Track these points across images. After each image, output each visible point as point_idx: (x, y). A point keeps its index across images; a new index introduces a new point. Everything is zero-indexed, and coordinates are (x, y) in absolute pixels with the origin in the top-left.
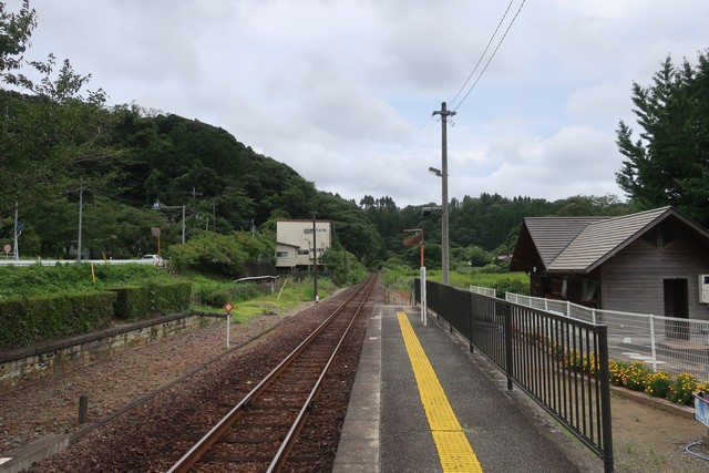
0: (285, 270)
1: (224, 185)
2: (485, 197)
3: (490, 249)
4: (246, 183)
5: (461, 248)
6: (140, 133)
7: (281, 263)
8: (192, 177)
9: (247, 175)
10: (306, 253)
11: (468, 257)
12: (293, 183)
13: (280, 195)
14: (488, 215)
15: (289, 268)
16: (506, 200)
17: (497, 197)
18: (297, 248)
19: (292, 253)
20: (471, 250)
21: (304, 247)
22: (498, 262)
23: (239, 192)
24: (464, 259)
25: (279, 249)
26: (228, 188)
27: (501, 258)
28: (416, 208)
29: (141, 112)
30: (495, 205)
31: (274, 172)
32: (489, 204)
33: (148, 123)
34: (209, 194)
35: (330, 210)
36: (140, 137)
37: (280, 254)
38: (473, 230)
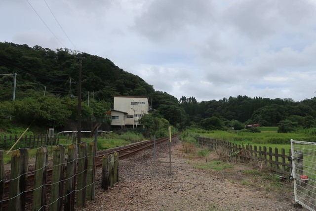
0: (117, 128)
1: (105, 85)
2: (240, 97)
3: (243, 122)
4: (117, 84)
5: (228, 121)
6: (67, 61)
7: (114, 123)
8: (88, 81)
9: (118, 81)
10: (132, 117)
11: (232, 125)
12: (141, 85)
13: (134, 91)
14: (241, 105)
15: (119, 126)
16: (250, 99)
17: (246, 97)
18: (125, 114)
19: (121, 116)
20: (233, 122)
21: (131, 113)
22: (247, 128)
23: (112, 89)
24: (230, 127)
25: (113, 114)
26: (106, 87)
27: (249, 126)
28: (207, 102)
29: (69, 52)
30: (245, 101)
31: (132, 79)
32: (241, 101)
33: (73, 57)
34: (96, 89)
35: (160, 99)
36: (67, 63)
37: (114, 117)
38: (234, 113)
